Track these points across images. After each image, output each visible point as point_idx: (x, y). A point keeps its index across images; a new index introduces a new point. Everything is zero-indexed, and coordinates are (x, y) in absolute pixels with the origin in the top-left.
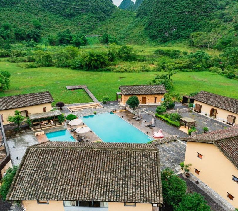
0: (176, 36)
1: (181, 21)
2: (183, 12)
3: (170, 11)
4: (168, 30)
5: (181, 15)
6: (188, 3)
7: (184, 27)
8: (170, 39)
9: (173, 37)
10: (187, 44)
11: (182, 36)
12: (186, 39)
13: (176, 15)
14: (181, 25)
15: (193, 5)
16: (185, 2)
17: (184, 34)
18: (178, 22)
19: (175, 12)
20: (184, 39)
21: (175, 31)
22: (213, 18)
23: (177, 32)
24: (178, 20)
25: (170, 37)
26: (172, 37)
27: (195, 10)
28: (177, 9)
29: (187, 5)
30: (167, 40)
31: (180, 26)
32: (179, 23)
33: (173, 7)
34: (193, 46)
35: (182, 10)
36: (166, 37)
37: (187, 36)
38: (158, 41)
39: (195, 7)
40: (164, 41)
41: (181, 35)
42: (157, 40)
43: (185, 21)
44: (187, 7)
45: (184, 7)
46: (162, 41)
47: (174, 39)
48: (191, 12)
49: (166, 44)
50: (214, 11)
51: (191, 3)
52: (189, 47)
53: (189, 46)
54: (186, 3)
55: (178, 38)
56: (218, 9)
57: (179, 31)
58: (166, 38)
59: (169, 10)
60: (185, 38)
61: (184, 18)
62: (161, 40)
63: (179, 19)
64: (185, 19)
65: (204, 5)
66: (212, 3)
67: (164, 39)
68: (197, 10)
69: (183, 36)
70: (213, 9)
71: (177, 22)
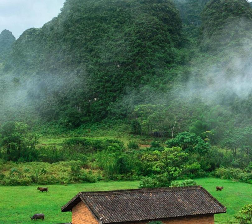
0: (100, 112)
1: (108, 81)
2: (111, 63)
3: (83, 59)
4: (81, 100)
5: (107, 68)
6: (120, 46)
7: (114, 94)
8: (87, 118)
9: (94, 115)
10: (126, 130)
11: (111, 113)
12: (121, 120)
13: (97, 68)
14: (109, 89)
15: (130, 51)
16: (115, 43)
17: (115, 110)
18: (102, 83)
19: (94, 61)
20: (117, 119)
21: (96, 102)
22: (169, 80)
23: (102, 105)
24: (101, 78)
25: (86, 115)
26: (91, 114)
27: (134, 60)
28: (97, 57)
29: (118, 50)
30: (81, 121)
31: (106, 91)
32: (104, 85)
33: (91, 51)
34: (140, 134)
35: (110, 59)
36: (78, 116)
37: (121, 114)
38: (62, 124)
39: (135, 55)
40: (73, 124)
41: (110, 110)
42: (57, 123)
43: (116, 81)
44: (119, 53)
45: (113, 52)
46: (70, 124)
47: (96, 121)
48: (128, 65)
49: (79, 131)
50: (169, 65)
51: (126, 46)
52: (132, 136)
53: (131, 133)
54: (116, 46)
55: (104, 117)
56: (176, 63)
57: (104, 102)
58: (78, 118)
59: (81, 57)
60: (119, 118)
61: (114, 76)
62: (68, 122)
63: (104, 76)
64: (116, 78)
65: (152, 53)
66: (166, 51)
67: (74, 120)
68: (139, 61)
69: (114, 114)
70: (168, 62)
71: (100, 83)
